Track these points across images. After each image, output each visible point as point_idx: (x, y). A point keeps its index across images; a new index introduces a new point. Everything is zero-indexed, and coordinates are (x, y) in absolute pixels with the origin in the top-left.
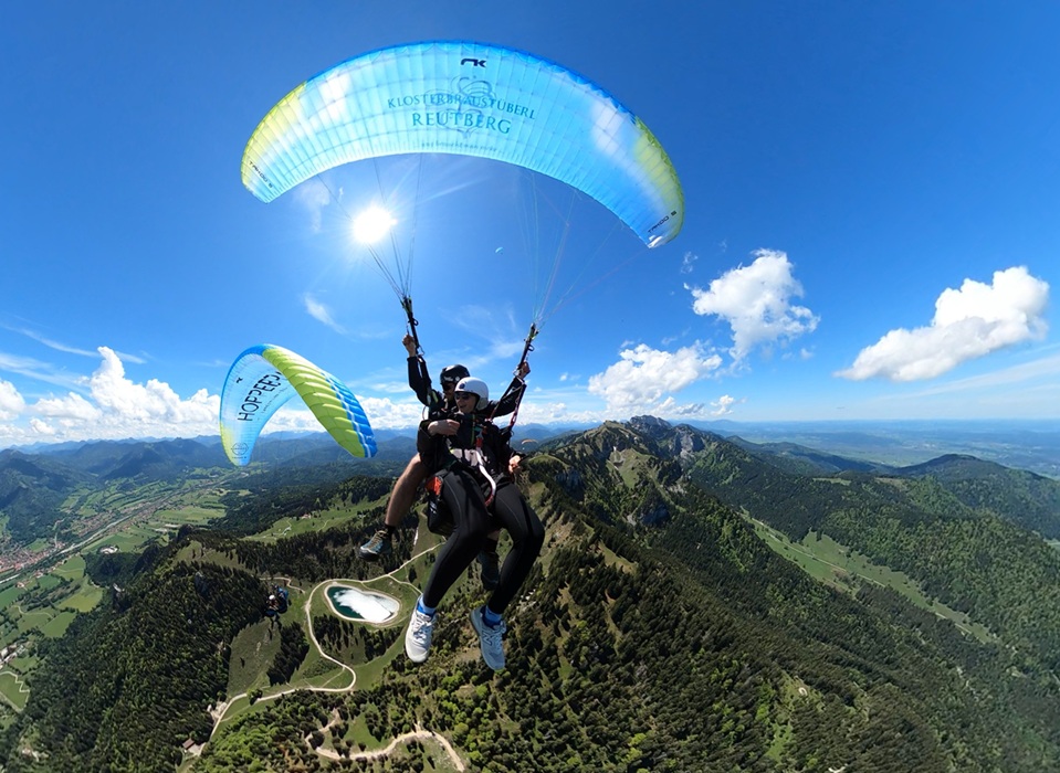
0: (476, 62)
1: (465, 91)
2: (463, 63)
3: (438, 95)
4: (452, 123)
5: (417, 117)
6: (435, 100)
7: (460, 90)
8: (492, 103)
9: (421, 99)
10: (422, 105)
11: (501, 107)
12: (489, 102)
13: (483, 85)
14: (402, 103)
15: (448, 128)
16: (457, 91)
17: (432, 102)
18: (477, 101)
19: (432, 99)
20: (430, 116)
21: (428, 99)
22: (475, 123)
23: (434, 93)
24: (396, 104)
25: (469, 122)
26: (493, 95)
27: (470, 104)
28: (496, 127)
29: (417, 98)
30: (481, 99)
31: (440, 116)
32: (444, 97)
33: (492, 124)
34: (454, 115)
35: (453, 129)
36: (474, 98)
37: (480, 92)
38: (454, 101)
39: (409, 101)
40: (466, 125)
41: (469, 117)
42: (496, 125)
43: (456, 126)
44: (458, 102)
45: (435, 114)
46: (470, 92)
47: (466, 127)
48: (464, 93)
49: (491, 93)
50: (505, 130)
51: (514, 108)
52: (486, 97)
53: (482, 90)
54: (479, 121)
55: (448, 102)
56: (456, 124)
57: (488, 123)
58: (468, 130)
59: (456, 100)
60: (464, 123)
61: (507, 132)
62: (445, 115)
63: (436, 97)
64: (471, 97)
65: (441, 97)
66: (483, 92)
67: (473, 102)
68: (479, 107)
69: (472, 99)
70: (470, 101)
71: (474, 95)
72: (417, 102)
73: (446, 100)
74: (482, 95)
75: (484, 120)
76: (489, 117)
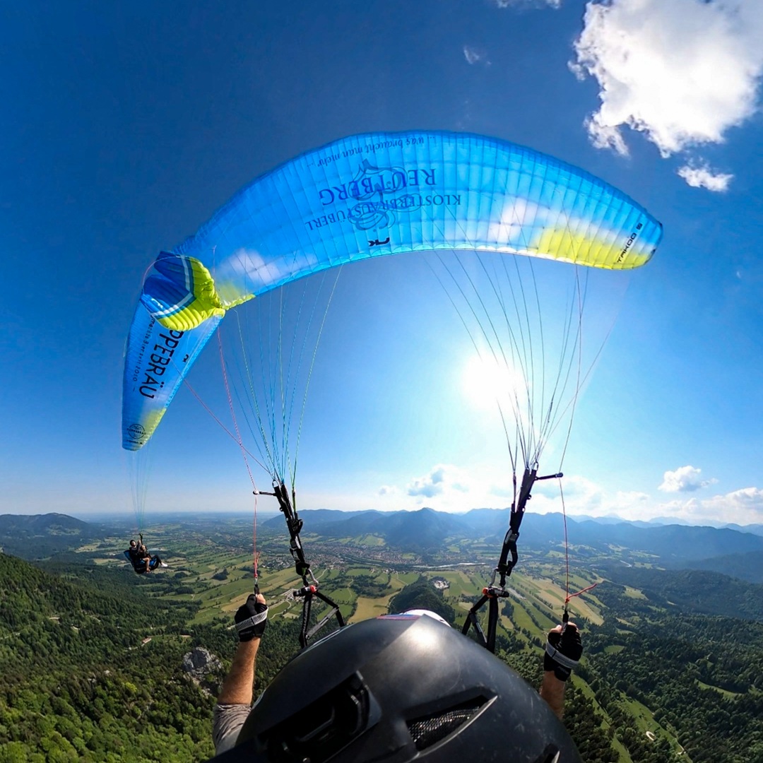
0: (377, 242)
1: (380, 215)
2: (388, 239)
3: (407, 207)
4: (387, 176)
5: (430, 180)
6: (409, 200)
7: (385, 214)
8: (350, 214)
9: (424, 201)
10: (424, 194)
11: (340, 214)
12: (354, 213)
13: (365, 226)
14: (446, 199)
15: (390, 169)
16: (388, 213)
17: (413, 198)
18: (366, 210)
19: (413, 202)
20: (413, 181)
21: (417, 201)
22: (359, 184)
23: (412, 208)
24: (452, 198)
25: (366, 182)
26: (352, 221)
27: (371, 204)
28: (335, 191)
29: (429, 203)
30: (362, 213)
31: (402, 183)
32: (399, 205)
33: (341, 192)
34: (386, 187)
35: (383, 169)
36: (370, 212)
37: (366, 218)
38: (389, 203)
39: (438, 200)
40: (369, 179)
41: (368, 189)
42: (336, 193)
43: (381, 174)
44: (385, 202)
45: (408, 184)
46: (375, 216)
47: (368, 176)
48: (381, 212)
49: (355, 222)
50: (323, 193)
51: (329, 221)
52: (358, 217)
53: (364, 221)
54: (356, 189)
55: (395, 200)
56: (381, 177)
57: (345, 191)
58: (364, 172)
59: (387, 204)
60: (372, 179)
61: (320, 193)
62: (396, 185)
63: (409, 204)
64: (373, 211)
65: (404, 205)
66: (362, 219)
67: (369, 207)
68: (362, 203)
69: (372, 209)
70: (373, 206)
71: (371, 214)
72: (429, 198)
73: (398, 202)
74: (363, 217)
75: (351, 193)
76: (347, 197)
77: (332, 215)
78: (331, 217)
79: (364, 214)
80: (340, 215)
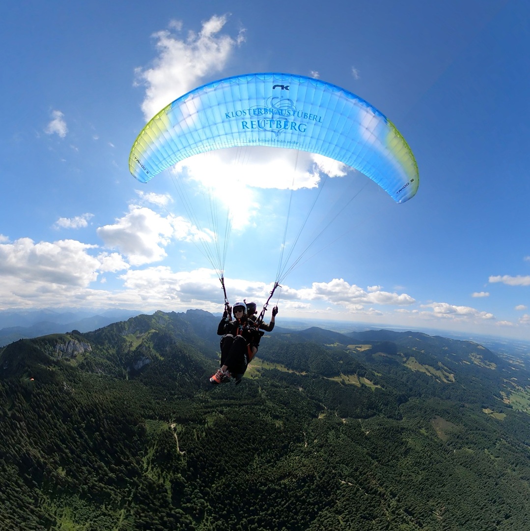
0: (283, 87)
1: (276, 106)
2: (274, 88)
4: (268, 127)
5: (245, 124)
6: (257, 113)
7: (273, 106)
8: (294, 113)
9: (247, 112)
10: (248, 116)
12: (292, 113)
13: (287, 102)
14: (234, 115)
15: (265, 130)
16: (270, 107)
17: (254, 114)
18: (284, 112)
19: (254, 112)
20: (254, 123)
21: (252, 112)
22: (283, 126)
23: (255, 108)
24: (231, 116)
25: (279, 126)
26: (294, 108)
27: (279, 114)
28: (297, 128)
29: (244, 111)
30: (287, 111)
31: (260, 123)
32: (262, 110)
33: (294, 127)
34: (269, 122)
35: (269, 131)
36: (282, 110)
37: (286, 106)
38: (269, 112)
39: (239, 113)
40: (277, 127)
41: (279, 123)
42: (297, 127)
43: (271, 128)
44: (271, 113)
45: (257, 122)
46: (279, 106)
47: (277, 129)
48: (275, 108)
49: (293, 107)
50: (303, 130)
51: (308, 116)
52: (290, 109)
53: (287, 105)
54: (286, 125)
55: (265, 113)
56: (271, 127)
57: (292, 126)
58: (279, 131)
59: (270, 112)
60: (276, 127)
61: (304, 131)
62: (263, 122)
63: (257, 110)
64: (280, 109)
65: (260, 110)
66: (288, 106)
67: (282, 113)
68: (286, 116)
69: (280, 111)
70: (279, 112)
71: (281, 108)
72: (245, 114)
73: (263, 112)
74: (287, 108)
75: (289, 124)
76: (292, 123)
77: (304, 118)
78: (306, 117)
79: (286, 110)
80: (300, 115)
